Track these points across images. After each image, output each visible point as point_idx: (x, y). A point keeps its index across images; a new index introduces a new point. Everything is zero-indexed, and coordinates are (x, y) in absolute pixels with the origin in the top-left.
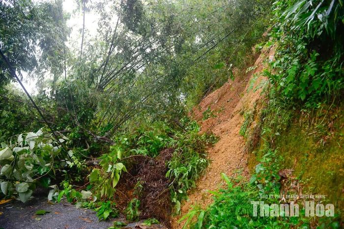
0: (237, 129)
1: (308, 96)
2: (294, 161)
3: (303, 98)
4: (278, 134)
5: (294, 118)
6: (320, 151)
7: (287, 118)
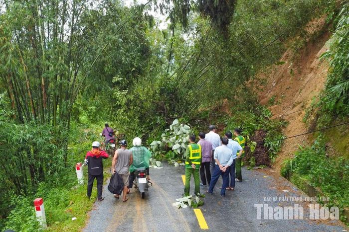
0: (300, 117)
1: (340, 112)
2: (332, 140)
3: (338, 112)
4: (325, 127)
5: (333, 120)
6: (342, 137)
7: (330, 120)
